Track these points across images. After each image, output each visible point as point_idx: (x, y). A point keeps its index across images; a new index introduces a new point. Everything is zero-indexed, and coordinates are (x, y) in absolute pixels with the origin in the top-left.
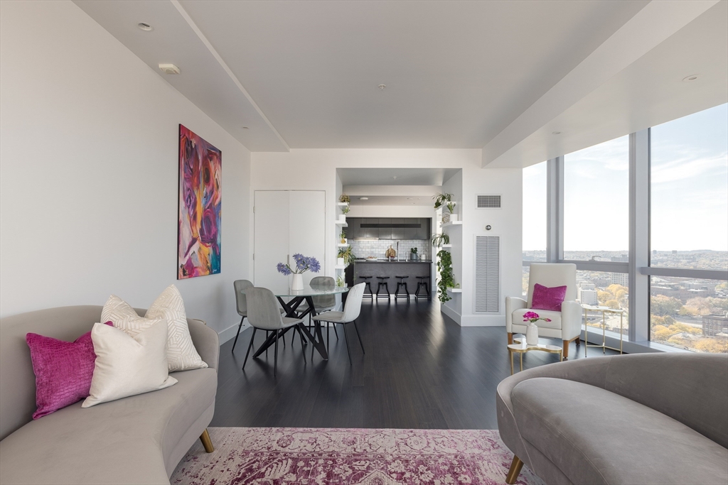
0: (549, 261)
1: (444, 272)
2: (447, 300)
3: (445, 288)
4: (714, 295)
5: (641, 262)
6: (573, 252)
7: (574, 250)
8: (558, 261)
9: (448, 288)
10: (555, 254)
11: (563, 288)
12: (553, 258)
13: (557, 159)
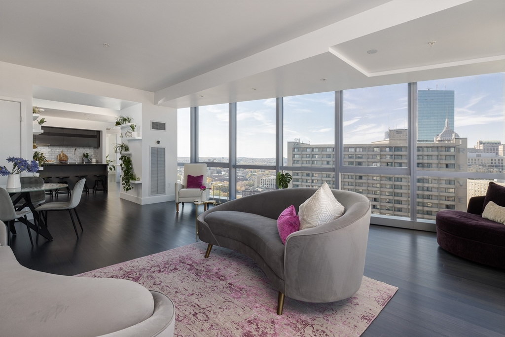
0: (191, 162)
1: (126, 170)
2: (130, 189)
3: (129, 181)
4: (246, 180)
5: (233, 163)
6: (182, 158)
7: (183, 156)
8: (196, 162)
9: (131, 181)
10: (194, 159)
11: (202, 177)
12: (193, 161)
13: (195, 108)
